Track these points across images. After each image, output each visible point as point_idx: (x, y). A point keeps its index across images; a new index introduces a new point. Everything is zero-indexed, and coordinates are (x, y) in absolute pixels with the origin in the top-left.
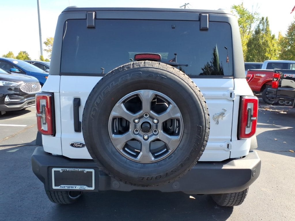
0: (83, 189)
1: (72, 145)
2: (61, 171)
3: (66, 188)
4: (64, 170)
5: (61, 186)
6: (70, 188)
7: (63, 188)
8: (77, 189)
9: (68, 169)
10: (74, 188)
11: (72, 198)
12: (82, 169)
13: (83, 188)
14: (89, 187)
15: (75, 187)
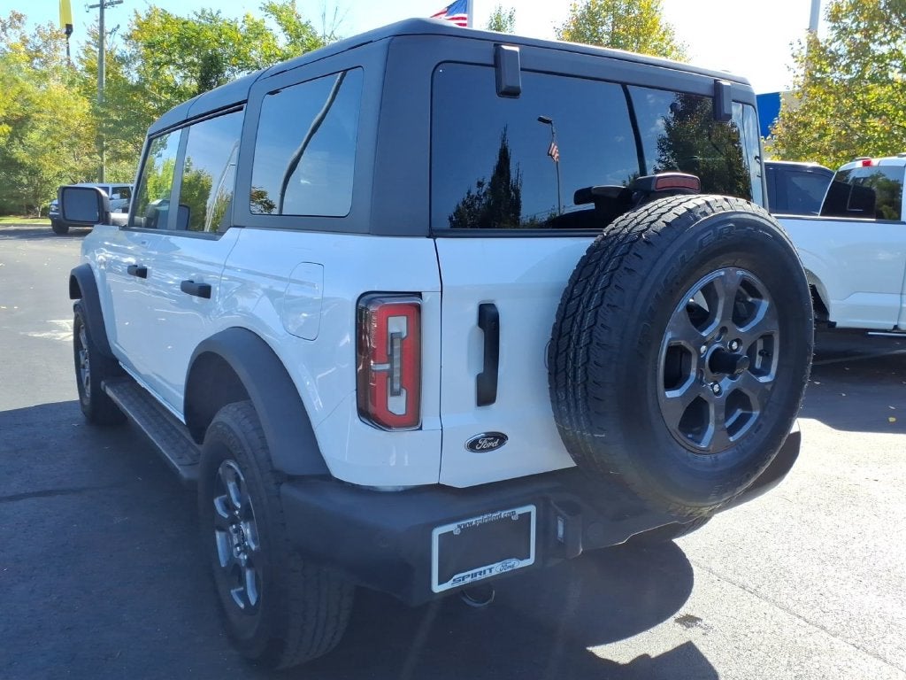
0: (510, 569)
1: (473, 446)
2: (457, 532)
3: (468, 580)
4: (465, 525)
5: (455, 577)
6: (478, 577)
7: (462, 583)
8: (496, 573)
9: (473, 521)
10: (488, 574)
11: (476, 605)
12: (507, 512)
13: (510, 567)
14: (522, 559)
15: (490, 570)
